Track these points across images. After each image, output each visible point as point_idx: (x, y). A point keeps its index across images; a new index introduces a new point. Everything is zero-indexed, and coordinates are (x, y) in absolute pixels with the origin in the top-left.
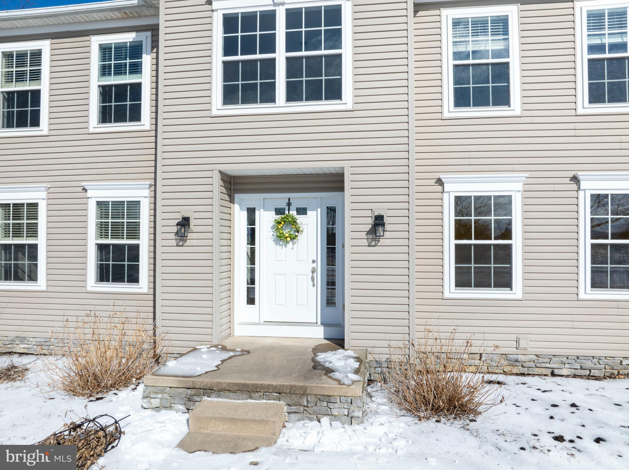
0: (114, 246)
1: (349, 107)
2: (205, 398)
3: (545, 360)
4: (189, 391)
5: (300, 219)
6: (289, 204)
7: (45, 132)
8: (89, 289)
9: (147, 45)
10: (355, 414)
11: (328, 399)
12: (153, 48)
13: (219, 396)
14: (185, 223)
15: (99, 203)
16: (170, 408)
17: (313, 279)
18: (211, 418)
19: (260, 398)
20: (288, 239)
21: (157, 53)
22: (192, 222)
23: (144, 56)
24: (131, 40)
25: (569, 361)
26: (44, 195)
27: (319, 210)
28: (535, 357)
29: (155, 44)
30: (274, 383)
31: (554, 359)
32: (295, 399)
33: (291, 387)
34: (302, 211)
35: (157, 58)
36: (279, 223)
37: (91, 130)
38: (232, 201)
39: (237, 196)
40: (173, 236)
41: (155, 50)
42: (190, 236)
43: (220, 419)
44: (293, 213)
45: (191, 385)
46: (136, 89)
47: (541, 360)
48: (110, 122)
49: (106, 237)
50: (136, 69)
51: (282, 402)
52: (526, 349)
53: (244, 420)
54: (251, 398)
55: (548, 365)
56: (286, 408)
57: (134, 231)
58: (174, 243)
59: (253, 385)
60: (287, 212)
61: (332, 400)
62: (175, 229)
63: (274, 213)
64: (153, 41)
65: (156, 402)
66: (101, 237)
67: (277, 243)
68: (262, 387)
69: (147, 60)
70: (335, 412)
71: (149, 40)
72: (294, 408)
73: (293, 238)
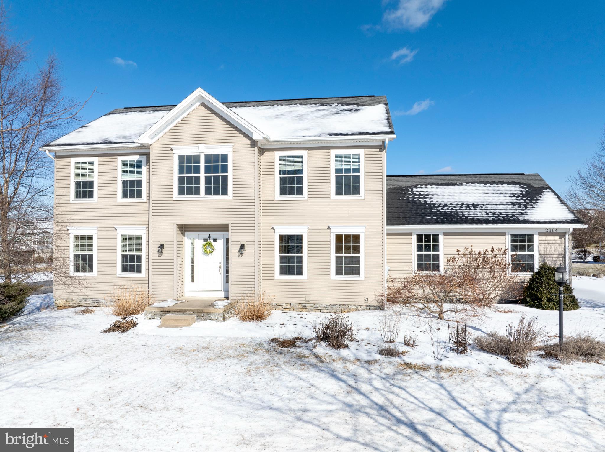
0: (130, 256)
1: (231, 198)
2: (167, 315)
3: (317, 306)
4: (161, 312)
5: (214, 244)
6: (209, 237)
7: (96, 201)
8: (118, 275)
9: (144, 162)
10: (220, 319)
11: (210, 314)
12: (147, 163)
13: (172, 314)
14: (162, 246)
15: (122, 236)
16: (154, 319)
17: (220, 271)
18: (169, 319)
19: (187, 314)
20: (209, 253)
21: (149, 166)
22: (165, 246)
23: (143, 167)
24: (137, 159)
25: (327, 306)
26: (96, 231)
27: (223, 240)
28: (313, 305)
29: (148, 162)
30: (192, 309)
31: (321, 306)
32: (199, 314)
33: (198, 310)
34: (215, 240)
35: (149, 168)
36: (205, 246)
37: (118, 201)
38: (183, 235)
39: (186, 233)
40: (157, 252)
41: (148, 165)
42: (164, 252)
43: (172, 319)
44: (211, 241)
45: (162, 310)
46: (139, 182)
47: (315, 306)
48: (127, 197)
49: (126, 251)
50: (139, 173)
51: (194, 315)
52: (309, 301)
53: (180, 320)
54: (184, 314)
55: (318, 308)
56: (196, 317)
57: (139, 249)
58: (157, 255)
59: (185, 310)
60: (208, 240)
61: (212, 314)
62: (157, 249)
63: (203, 240)
64: (147, 160)
65: (149, 317)
66: (123, 251)
67: (204, 255)
68: (188, 310)
69: (144, 169)
70: (213, 318)
71: (145, 159)
72: (198, 317)
73: (211, 252)
